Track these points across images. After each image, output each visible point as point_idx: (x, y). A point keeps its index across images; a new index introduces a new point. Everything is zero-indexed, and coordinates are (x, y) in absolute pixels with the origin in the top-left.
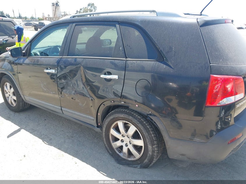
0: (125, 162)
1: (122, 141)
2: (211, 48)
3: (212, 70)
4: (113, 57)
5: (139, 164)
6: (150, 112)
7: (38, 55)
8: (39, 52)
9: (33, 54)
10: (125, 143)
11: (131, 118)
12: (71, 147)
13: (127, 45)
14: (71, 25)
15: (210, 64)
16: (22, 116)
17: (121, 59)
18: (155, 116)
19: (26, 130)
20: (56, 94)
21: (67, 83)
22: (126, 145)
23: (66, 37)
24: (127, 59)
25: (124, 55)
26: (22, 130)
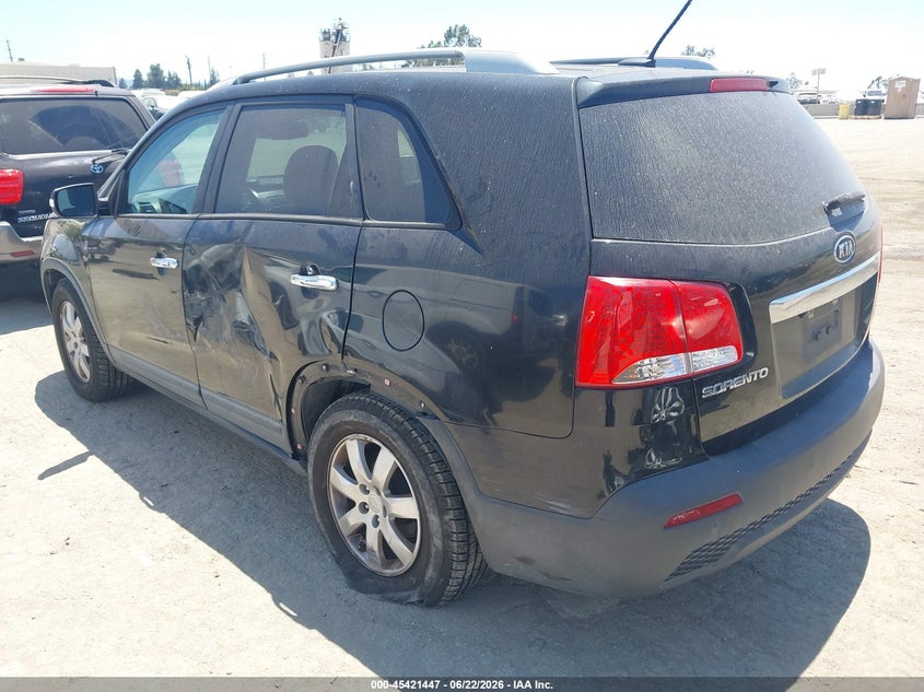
0: (372, 581)
1: (364, 508)
2: (602, 184)
3: (593, 259)
4: (329, 215)
5: (413, 587)
6: (423, 405)
7: (155, 212)
8: (161, 200)
9: (138, 207)
10: (371, 514)
11: (374, 420)
12: (223, 523)
13: (370, 175)
14: (230, 107)
15: (593, 238)
16: (111, 415)
17: (351, 220)
18: (436, 418)
19: (106, 462)
20: (183, 341)
21: (209, 301)
22: (376, 523)
23: (214, 151)
24: (367, 221)
25: (358, 207)
26: (93, 459)
